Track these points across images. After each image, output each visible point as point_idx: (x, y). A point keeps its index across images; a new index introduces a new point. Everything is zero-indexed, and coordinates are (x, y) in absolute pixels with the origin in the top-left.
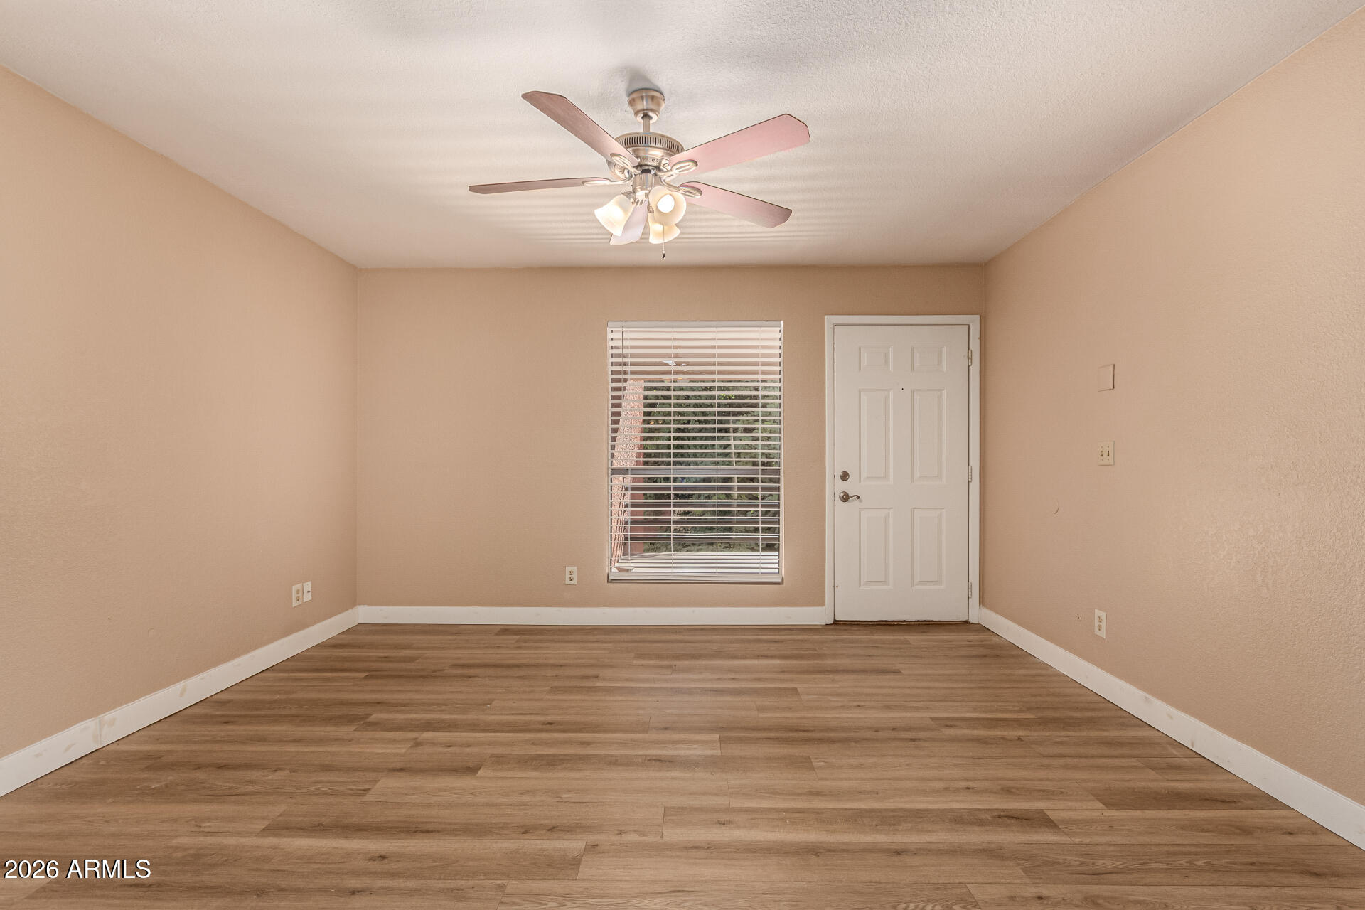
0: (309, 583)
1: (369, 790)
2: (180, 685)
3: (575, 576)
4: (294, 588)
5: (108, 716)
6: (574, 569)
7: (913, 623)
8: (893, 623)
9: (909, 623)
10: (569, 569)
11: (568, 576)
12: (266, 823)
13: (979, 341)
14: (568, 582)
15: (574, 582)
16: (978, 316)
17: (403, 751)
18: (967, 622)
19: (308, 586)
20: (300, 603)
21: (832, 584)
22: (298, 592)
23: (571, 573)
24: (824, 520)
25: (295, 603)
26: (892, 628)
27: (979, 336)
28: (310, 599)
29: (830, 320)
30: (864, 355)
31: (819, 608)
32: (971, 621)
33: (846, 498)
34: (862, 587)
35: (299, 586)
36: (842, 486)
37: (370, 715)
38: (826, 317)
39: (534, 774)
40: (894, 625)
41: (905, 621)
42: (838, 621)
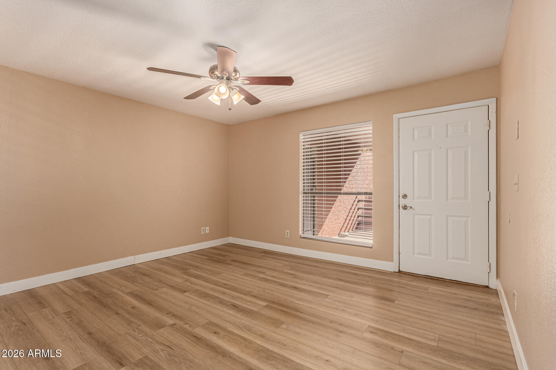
0: (208, 227)
1: (158, 289)
2: (160, 252)
3: (289, 234)
4: (202, 228)
5: (137, 256)
6: (288, 231)
7: (447, 280)
8: (434, 278)
9: (445, 280)
10: (287, 231)
11: (286, 234)
12: (130, 290)
13: (495, 114)
14: (286, 236)
15: (288, 236)
16: (495, 99)
17: (180, 282)
18: (487, 287)
19: (207, 228)
20: (204, 233)
21: (397, 251)
22: (203, 230)
23: (287, 233)
24: (393, 218)
25: (202, 233)
26: (433, 281)
27: (495, 111)
28: (208, 232)
29: (396, 116)
30: (416, 132)
31: (391, 263)
32: (490, 286)
33: (405, 208)
34: (415, 256)
35: (204, 228)
36: (403, 202)
37: (189, 269)
38: (394, 115)
39: (196, 298)
40: (435, 279)
41: (442, 278)
42: (401, 271)
